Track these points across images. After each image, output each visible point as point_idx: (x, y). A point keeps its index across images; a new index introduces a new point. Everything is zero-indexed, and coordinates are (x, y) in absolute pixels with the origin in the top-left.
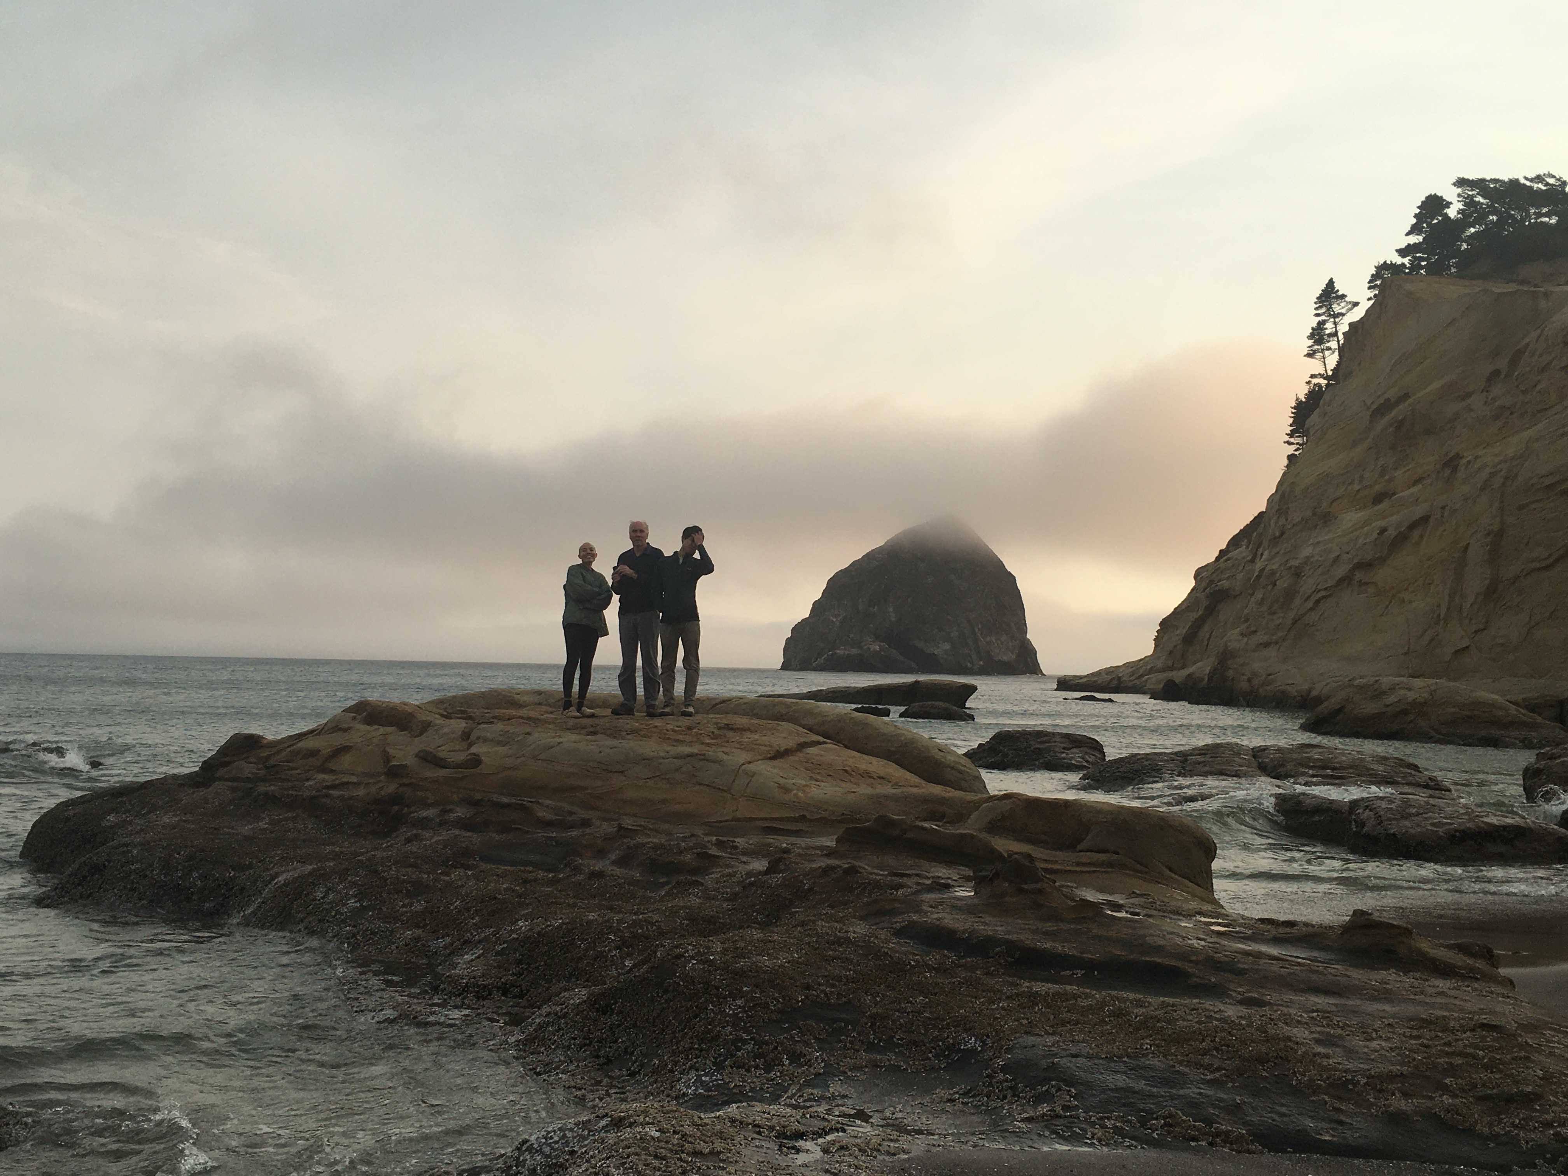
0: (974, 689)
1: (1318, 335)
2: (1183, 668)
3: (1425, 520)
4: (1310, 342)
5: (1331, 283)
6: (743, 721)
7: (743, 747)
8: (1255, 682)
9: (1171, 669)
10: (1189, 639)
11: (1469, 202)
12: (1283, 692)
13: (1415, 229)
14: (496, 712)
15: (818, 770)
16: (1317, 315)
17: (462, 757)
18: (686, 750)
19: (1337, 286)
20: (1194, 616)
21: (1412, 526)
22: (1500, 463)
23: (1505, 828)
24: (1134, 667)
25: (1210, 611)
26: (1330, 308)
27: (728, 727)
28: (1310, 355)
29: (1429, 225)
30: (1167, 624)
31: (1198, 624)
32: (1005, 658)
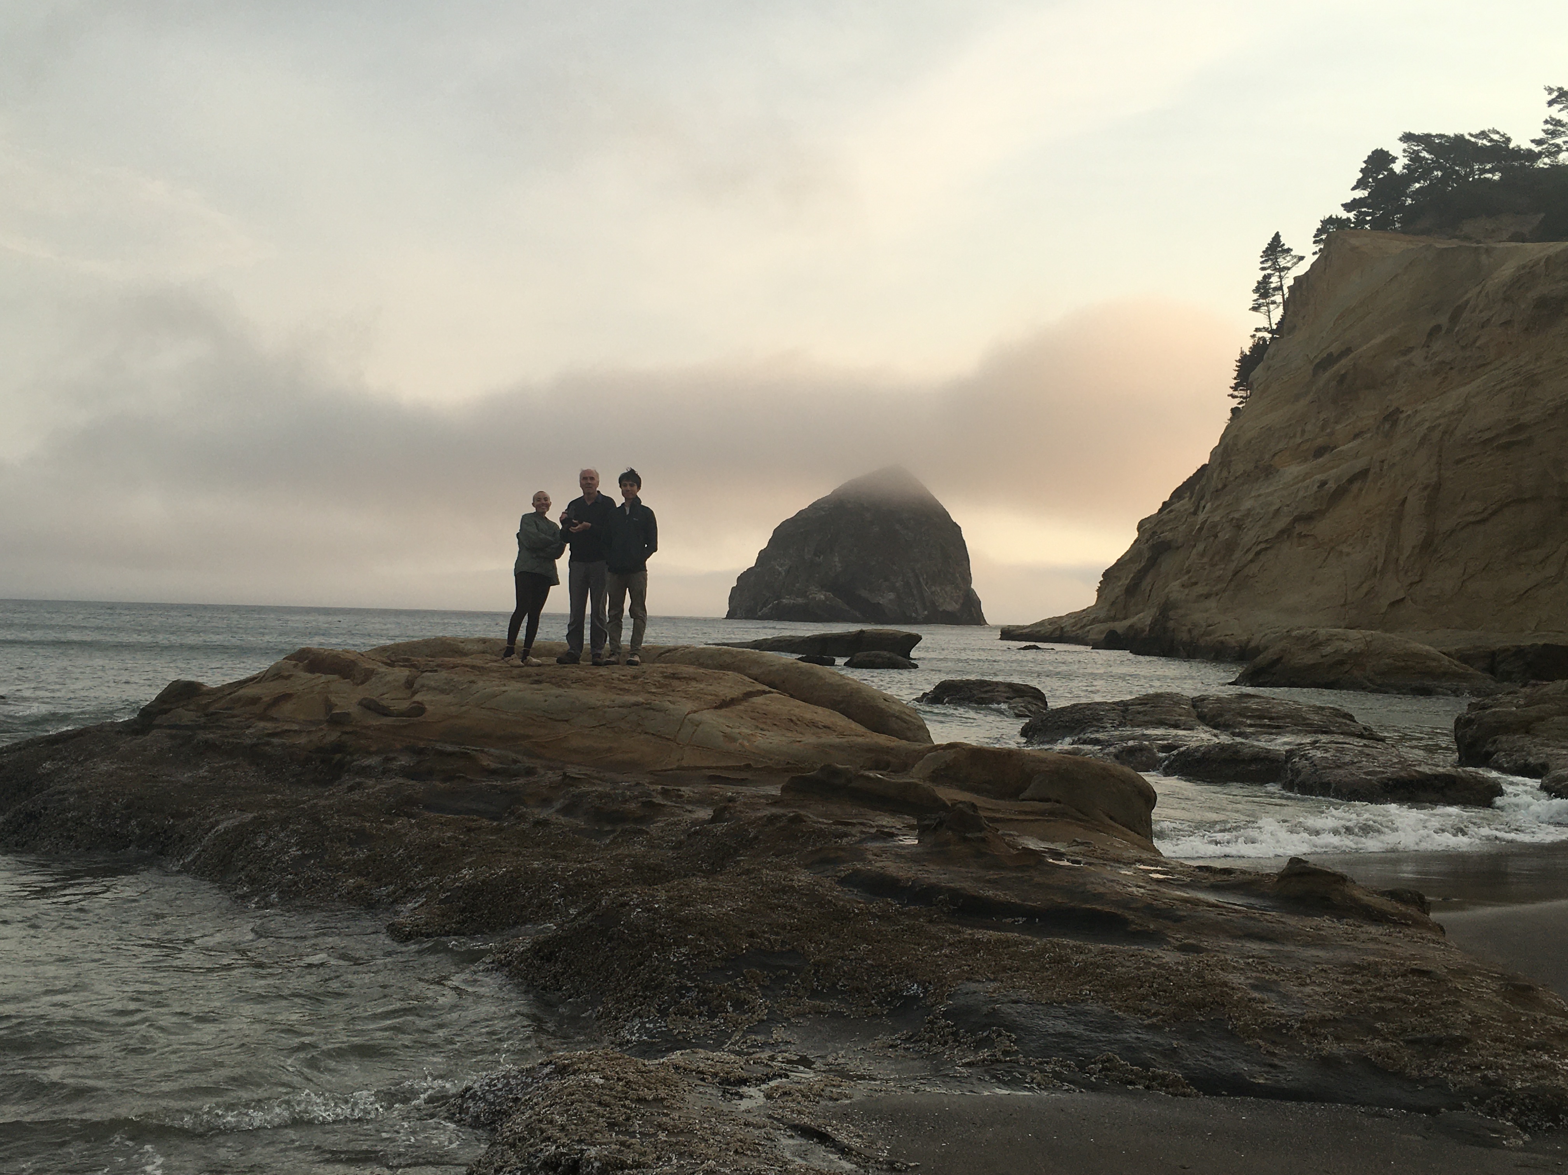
0: (918, 638)
1: (1263, 289)
2: (1125, 619)
3: (1363, 474)
4: (1256, 296)
5: (1277, 237)
6: (690, 670)
7: (688, 697)
8: (1195, 633)
9: (1114, 619)
10: (1132, 590)
11: (1415, 157)
12: (1222, 642)
13: (1360, 184)
14: (439, 660)
15: (764, 719)
16: (1263, 269)
17: (405, 705)
18: (633, 699)
19: (1283, 240)
20: (1136, 567)
21: (1351, 481)
22: (1438, 418)
23: (1436, 777)
24: (1078, 618)
25: (1153, 562)
26: (1275, 262)
27: (674, 676)
28: (1255, 309)
29: (1375, 179)
30: (1108, 575)
31: (1141, 575)
32: (949, 608)
